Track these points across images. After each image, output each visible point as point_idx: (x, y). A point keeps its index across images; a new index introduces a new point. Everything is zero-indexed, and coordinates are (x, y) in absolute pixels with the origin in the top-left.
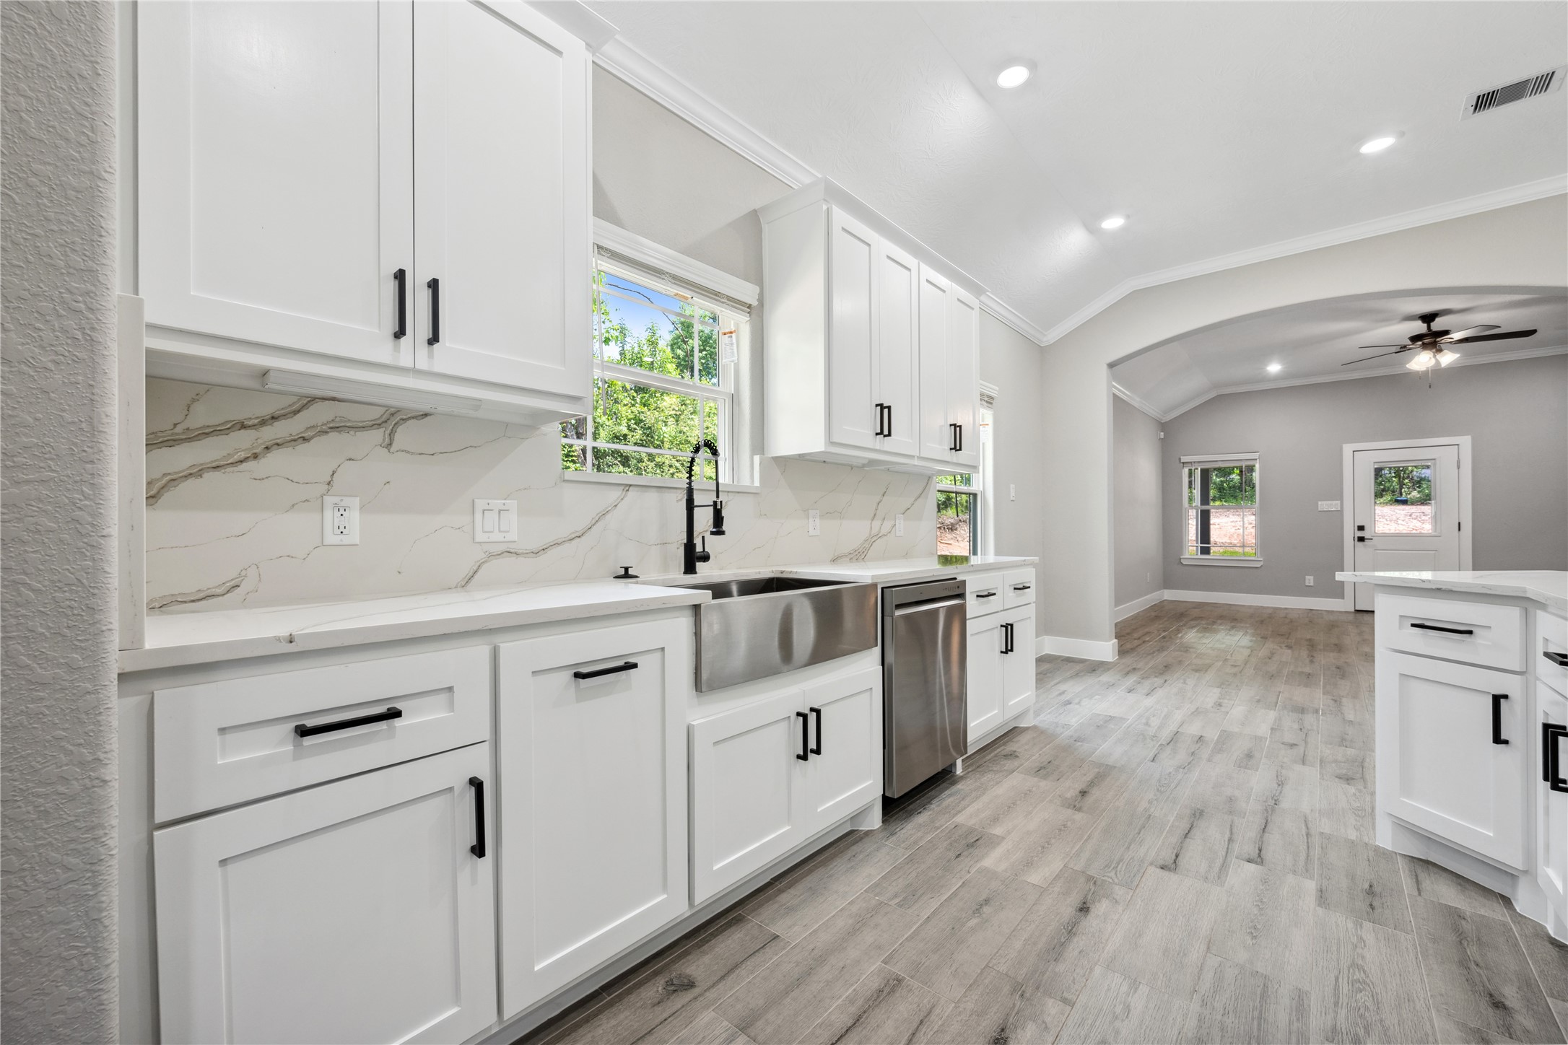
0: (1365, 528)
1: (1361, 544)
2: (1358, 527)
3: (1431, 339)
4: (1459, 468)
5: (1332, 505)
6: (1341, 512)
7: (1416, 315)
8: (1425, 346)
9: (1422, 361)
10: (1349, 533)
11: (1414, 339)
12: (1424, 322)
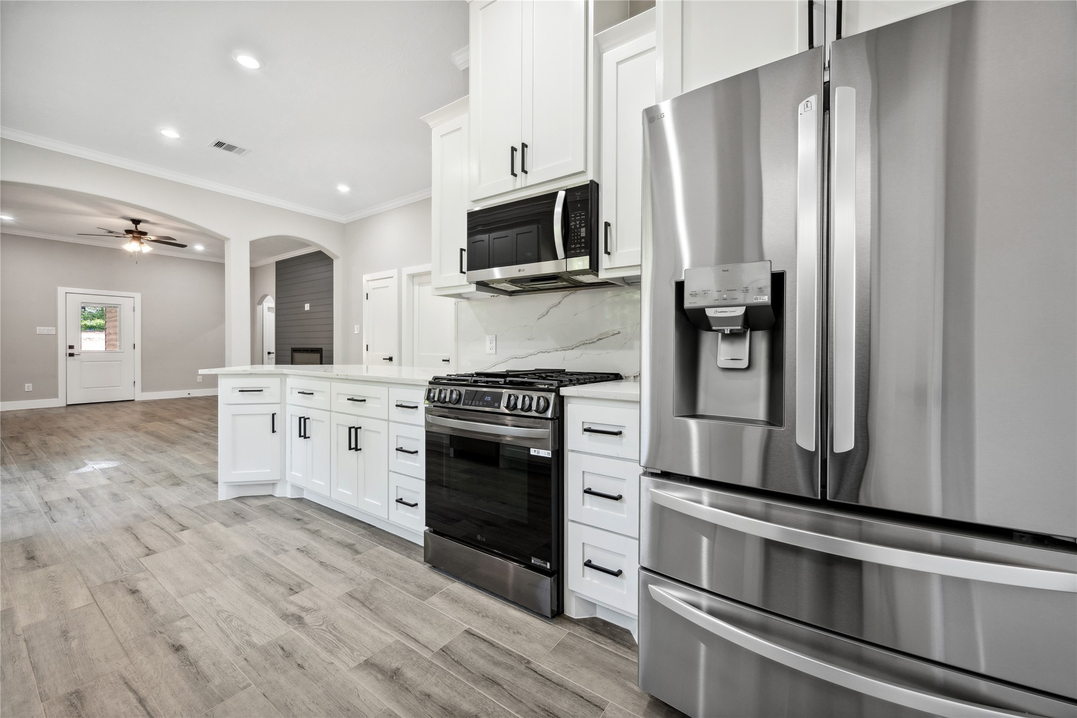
0: (75, 347)
1: (71, 358)
2: (69, 346)
3: (138, 235)
4: (134, 311)
5: (51, 330)
6: (56, 335)
7: (130, 218)
8: (134, 238)
9: (131, 246)
10: (62, 351)
11: (128, 232)
12: (134, 223)
